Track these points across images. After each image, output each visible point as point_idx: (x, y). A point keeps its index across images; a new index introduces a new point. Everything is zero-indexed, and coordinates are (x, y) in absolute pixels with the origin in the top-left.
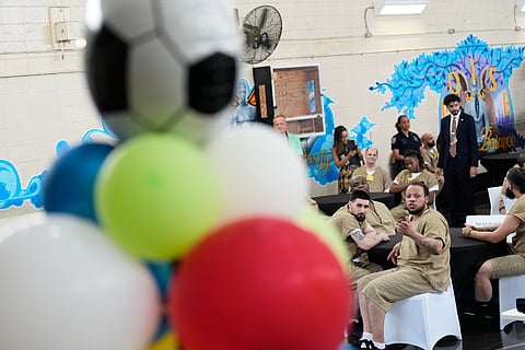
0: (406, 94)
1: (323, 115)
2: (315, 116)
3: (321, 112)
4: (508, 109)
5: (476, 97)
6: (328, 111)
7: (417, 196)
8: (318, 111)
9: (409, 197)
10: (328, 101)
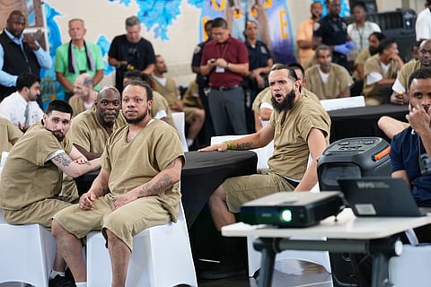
0: (156, 8)
1: (46, 30)
2: (35, 30)
3: (42, 26)
4: (286, 30)
5: (246, 15)
6: (52, 25)
7: (137, 100)
8: (39, 24)
9: (127, 100)
10: (53, 13)
